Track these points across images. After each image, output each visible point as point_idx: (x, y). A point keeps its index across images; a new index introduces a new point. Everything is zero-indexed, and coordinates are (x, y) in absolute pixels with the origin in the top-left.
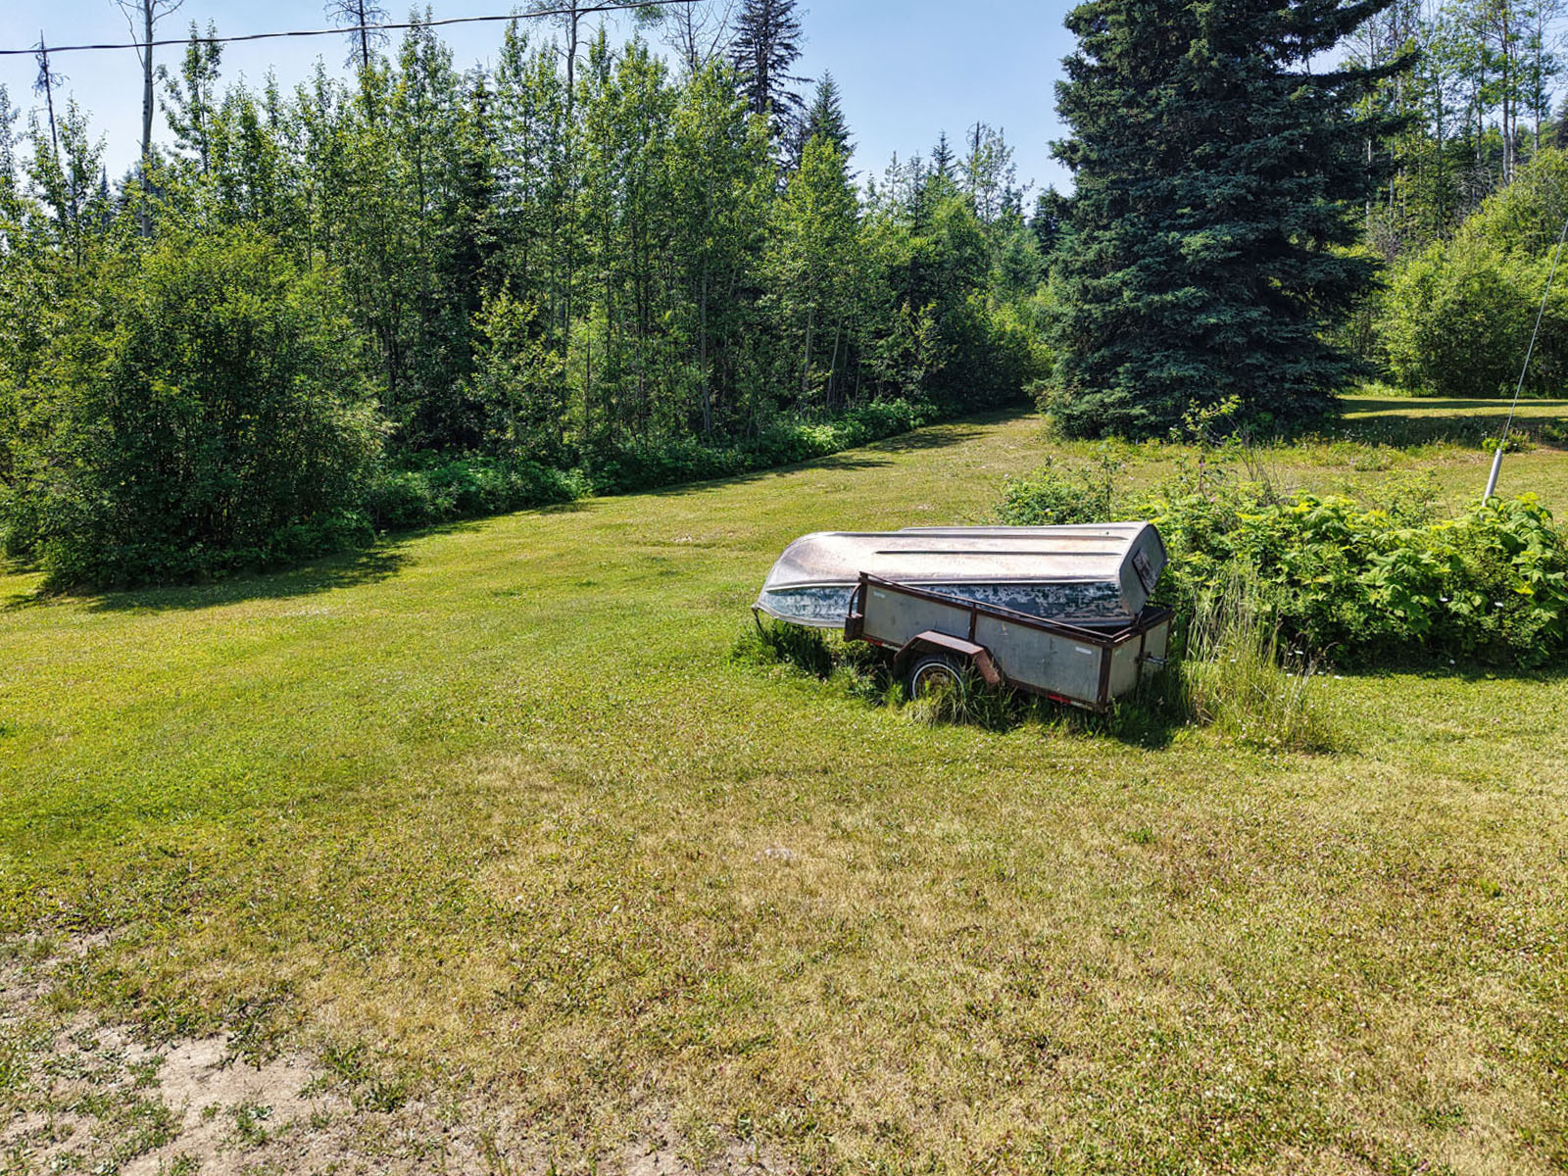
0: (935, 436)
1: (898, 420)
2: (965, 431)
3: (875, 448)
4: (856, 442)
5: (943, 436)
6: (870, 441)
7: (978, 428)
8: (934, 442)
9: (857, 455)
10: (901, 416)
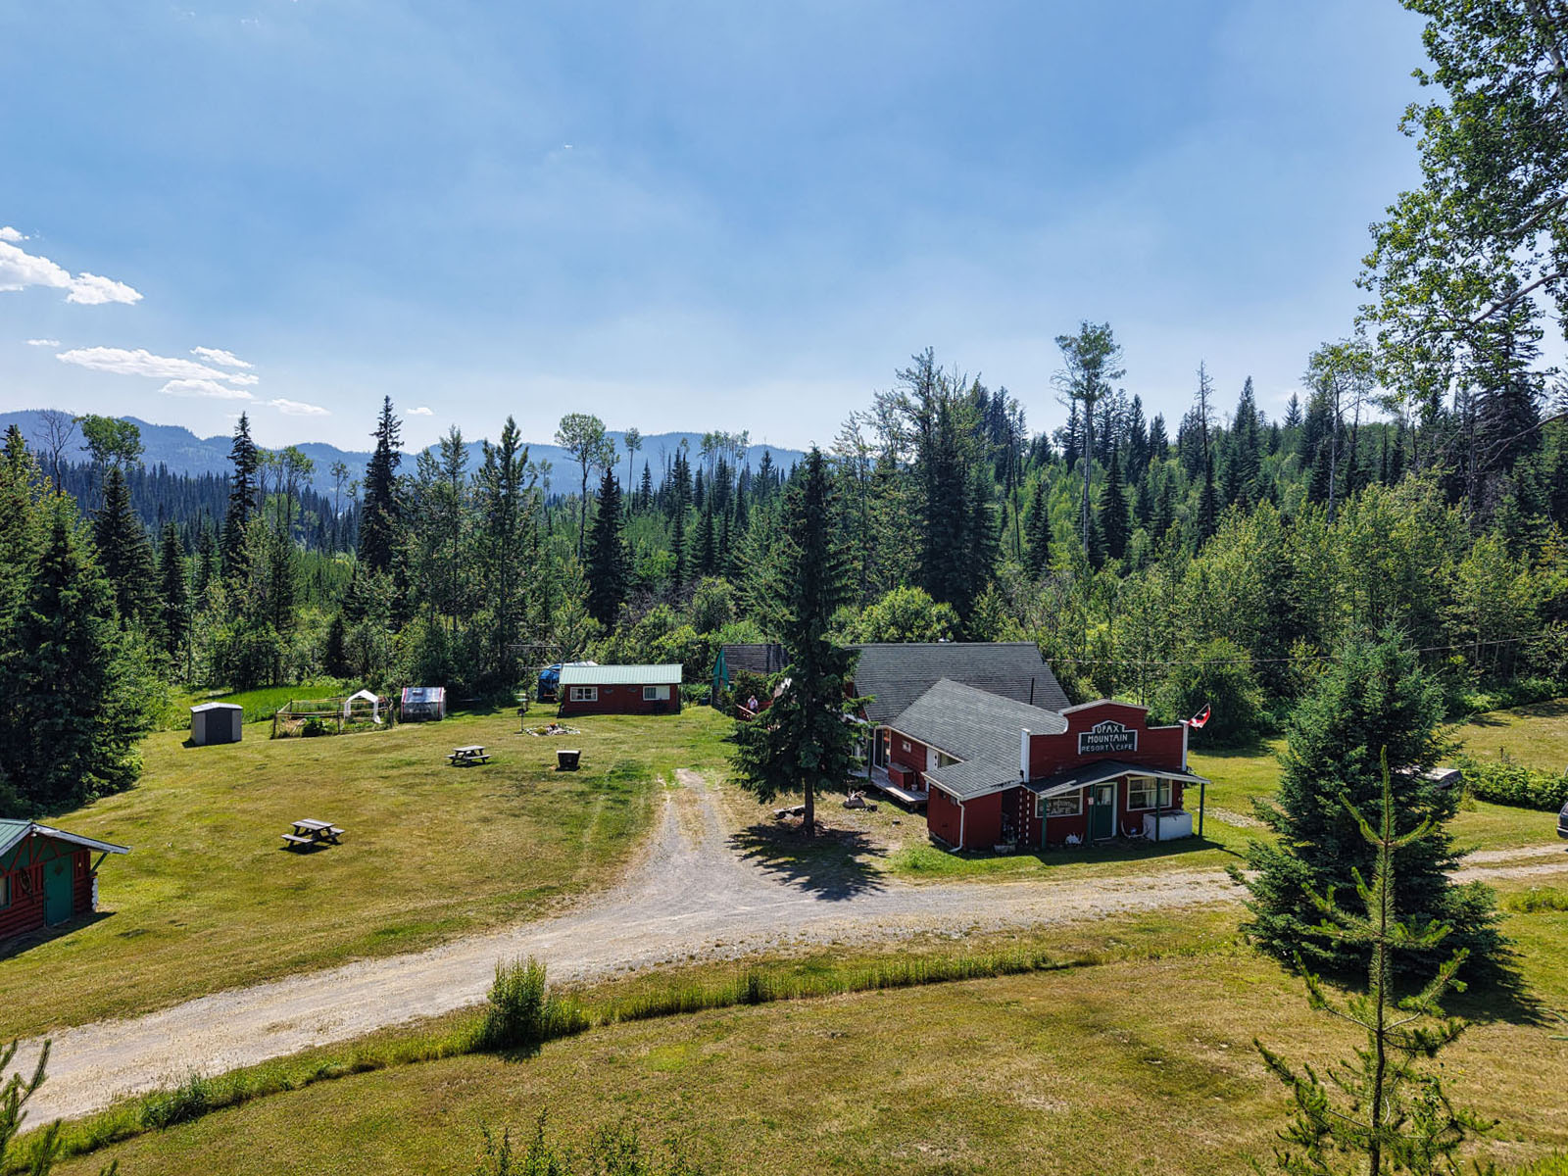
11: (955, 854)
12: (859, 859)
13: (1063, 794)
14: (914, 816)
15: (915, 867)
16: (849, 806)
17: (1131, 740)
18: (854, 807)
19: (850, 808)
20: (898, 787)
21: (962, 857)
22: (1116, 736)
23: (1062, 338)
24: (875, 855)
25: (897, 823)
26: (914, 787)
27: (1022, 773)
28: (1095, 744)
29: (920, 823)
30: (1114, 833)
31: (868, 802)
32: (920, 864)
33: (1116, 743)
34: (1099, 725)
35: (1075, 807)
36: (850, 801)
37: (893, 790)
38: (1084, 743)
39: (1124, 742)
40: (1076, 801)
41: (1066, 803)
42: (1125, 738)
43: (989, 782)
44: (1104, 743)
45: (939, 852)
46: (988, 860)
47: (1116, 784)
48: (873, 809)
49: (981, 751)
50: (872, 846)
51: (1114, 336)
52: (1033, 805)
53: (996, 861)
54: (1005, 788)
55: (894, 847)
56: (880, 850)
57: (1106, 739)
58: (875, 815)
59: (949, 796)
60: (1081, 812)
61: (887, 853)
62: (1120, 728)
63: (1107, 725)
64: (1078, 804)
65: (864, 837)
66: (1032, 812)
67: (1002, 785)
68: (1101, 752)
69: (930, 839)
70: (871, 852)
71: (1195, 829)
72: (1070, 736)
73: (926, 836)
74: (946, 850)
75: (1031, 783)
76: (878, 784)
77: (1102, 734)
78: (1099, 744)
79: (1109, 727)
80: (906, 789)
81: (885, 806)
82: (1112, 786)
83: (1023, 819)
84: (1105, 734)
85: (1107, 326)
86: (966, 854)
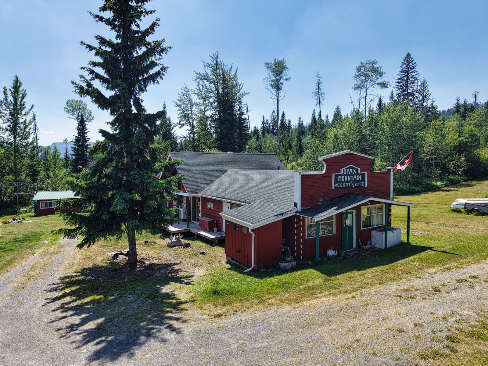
0: (467, 184)
1: (456, 180)
2: (475, 183)
3: (452, 187)
4: (447, 186)
5: (469, 184)
6: (450, 185)
7: (478, 182)
8: (467, 186)
9: (448, 189)
10: (457, 179)
11: (250, 274)
12: (165, 289)
13: (323, 220)
14: (215, 247)
15: (215, 292)
16: (171, 246)
17: (363, 180)
18: (174, 246)
19: (171, 247)
20: (205, 230)
21: (256, 276)
22: (355, 177)
23: (267, 64)
24: (182, 282)
25: (203, 253)
26: (215, 229)
27: (296, 205)
28: (342, 182)
29: (220, 252)
30: (354, 245)
31: (184, 241)
32: (220, 288)
33: (355, 181)
34: (344, 168)
35: (331, 229)
36: (172, 242)
37: (202, 233)
38: (336, 182)
39: (359, 181)
40: (331, 224)
41: (325, 227)
42: (360, 178)
43: (272, 213)
44: (348, 182)
45: (235, 273)
46: (278, 277)
47: (354, 211)
48: (188, 245)
49: (260, 197)
50: (182, 274)
51: (286, 64)
52: (304, 229)
53: (286, 277)
54: (285, 217)
55: (199, 273)
56: (186, 277)
57: (349, 178)
58: (189, 250)
59: (241, 227)
60: (335, 232)
61: (192, 279)
62: (357, 170)
63: (349, 168)
64: (332, 226)
65: (176, 267)
66: (304, 235)
67: (282, 214)
68: (346, 188)
69: (228, 263)
70: (179, 280)
71: (404, 239)
72: (327, 176)
73: (224, 261)
74: (241, 271)
75: (303, 211)
76: (193, 230)
77: (346, 175)
78: (345, 182)
79: (351, 170)
80: (210, 231)
81: (197, 244)
82: (352, 213)
83: (298, 240)
84: (348, 175)
85: (284, 60)
86: (258, 273)
